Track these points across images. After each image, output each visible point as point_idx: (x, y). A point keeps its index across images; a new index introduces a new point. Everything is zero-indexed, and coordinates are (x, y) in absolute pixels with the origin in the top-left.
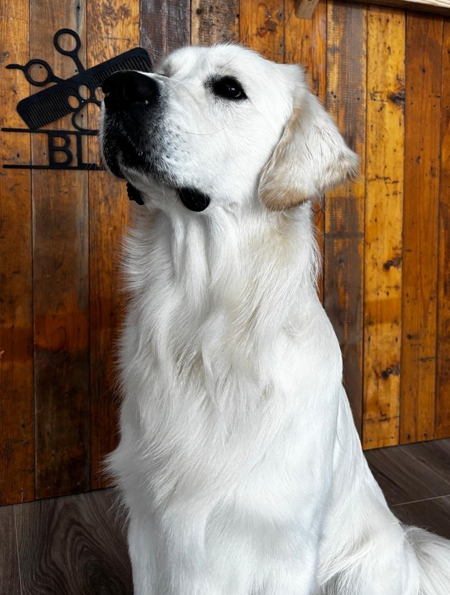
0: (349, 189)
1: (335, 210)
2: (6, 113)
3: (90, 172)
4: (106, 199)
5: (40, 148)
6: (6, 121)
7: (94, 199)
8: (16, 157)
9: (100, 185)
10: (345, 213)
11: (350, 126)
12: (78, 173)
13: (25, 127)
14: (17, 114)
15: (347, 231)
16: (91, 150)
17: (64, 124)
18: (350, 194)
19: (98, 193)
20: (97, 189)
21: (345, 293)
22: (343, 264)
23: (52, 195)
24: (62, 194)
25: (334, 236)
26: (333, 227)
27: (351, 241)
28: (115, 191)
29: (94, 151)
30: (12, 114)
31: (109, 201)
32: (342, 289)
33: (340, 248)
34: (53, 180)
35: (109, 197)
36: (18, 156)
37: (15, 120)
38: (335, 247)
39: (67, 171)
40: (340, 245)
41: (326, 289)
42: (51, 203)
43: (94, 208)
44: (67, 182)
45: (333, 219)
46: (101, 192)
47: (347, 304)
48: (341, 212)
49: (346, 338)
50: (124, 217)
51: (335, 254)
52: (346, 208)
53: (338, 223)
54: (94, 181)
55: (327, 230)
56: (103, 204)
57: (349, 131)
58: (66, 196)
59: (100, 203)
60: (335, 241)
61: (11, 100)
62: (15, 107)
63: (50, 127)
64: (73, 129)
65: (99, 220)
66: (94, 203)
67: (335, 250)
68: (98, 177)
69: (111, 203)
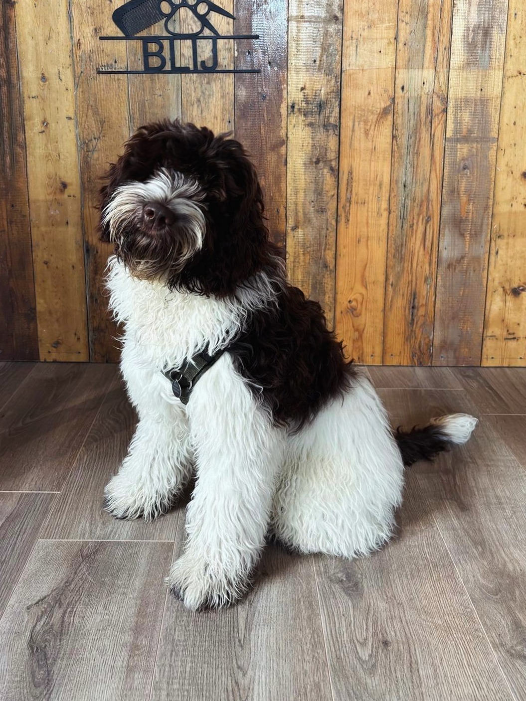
0: (480, 88)
1: (460, 112)
2: (103, 22)
3: (183, 75)
4: (199, 101)
5: (135, 55)
6: (104, 29)
7: (187, 101)
8: (114, 63)
9: (192, 87)
10: (474, 114)
11: (487, 15)
12: (171, 76)
13: (121, 34)
14: (113, 23)
15: (475, 135)
16: (183, 55)
17: (157, 29)
18: (481, 94)
19: (191, 96)
20: (189, 92)
21: (469, 203)
22: (468, 172)
23: (148, 97)
24: (156, 96)
25: (458, 140)
26: (456, 131)
27: (479, 146)
28: (207, 93)
29: (186, 54)
30: (109, 23)
31: (202, 103)
32: (464, 198)
33: (465, 154)
34: (148, 83)
35: (202, 99)
36: (116, 62)
37: (112, 29)
38: (458, 152)
39: (161, 75)
40: (465, 150)
41: (445, 197)
42: (146, 104)
43: (187, 110)
44: (161, 85)
45: (457, 122)
46: (193, 94)
47: (471, 214)
48: (468, 114)
49: (467, 250)
50: (217, 119)
51: (458, 160)
52: (475, 110)
53: (464, 126)
54: (187, 84)
55: (449, 134)
56: (196, 105)
57: (484, 22)
58: (160, 98)
59: (192, 105)
60: (459, 146)
61: (107, 9)
62: (111, 17)
63: (144, 33)
64: (165, 34)
66: (187, 106)
67: (458, 155)
68: (190, 80)
69: (203, 105)
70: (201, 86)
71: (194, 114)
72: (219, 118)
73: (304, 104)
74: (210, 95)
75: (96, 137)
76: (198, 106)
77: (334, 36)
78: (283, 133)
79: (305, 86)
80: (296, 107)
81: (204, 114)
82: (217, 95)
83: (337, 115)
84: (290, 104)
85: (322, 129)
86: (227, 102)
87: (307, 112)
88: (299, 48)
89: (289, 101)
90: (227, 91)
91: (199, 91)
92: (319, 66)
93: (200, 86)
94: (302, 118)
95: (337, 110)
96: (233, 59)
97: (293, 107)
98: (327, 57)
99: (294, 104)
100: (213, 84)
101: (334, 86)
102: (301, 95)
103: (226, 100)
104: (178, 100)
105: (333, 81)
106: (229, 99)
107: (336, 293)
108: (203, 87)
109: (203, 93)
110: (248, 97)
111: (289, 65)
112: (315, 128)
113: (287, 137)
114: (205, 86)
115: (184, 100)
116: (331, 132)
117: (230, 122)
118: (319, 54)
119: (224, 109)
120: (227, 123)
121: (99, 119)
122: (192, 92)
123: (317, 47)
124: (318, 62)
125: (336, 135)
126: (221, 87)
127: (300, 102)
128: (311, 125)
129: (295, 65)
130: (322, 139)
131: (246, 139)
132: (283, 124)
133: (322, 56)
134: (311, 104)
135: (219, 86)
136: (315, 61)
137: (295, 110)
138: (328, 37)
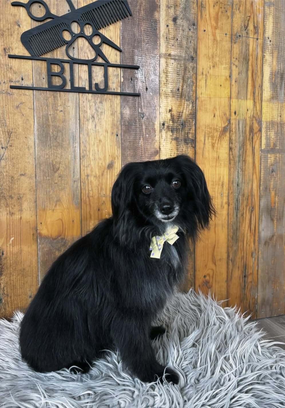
0: (280, 115)
1: (269, 132)
2: (12, 44)
3: (81, 94)
4: (93, 117)
5: (40, 74)
6: (12, 50)
7: (84, 117)
8: (21, 80)
9: (88, 106)
10: (277, 133)
11: (282, 65)
12: (71, 95)
13: (27, 54)
14: (21, 44)
15: (278, 148)
16: (81, 78)
17: (59, 54)
18: (280, 119)
19: (87, 112)
20: (85, 109)
21: (276, 196)
22: (274, 173)
23: (51, 112)
24: (58, 112)
25: (268, 152)
26: (267, 145)
27: (280, 156)
28: (100, 111)
29: (83, 77)
30: (17, 44)
31: (96, 119)
32: (273, 193)
33: (272, 161)
34: (51, 100)
35: (95, 116)
36: (22, 79)
37: (21, 50)
38: (269, 160)
39: (62, 93)
40: (273, 159)
41: (262, 192)
42: (50, 118)
43: (83, 124)
44: (62, 102)
45: (268, 139)
46: (89, 111)
47: (277, 204)
48: (273, 133)
49: (275, 230)
50: (108, 133)
51: (268, 166)
52: (278, 130)
53: (272, 142)
54: (84, 102)
55: (263, 147)
56: (91, 121)
57: (281, 70)
58: (62, 113)
59: (88, 120)
60: (269, 156)
61: (16, 32)
62: (19, 39)
63: (48, 56)
64: (66, 58)
65: (88, 134)
66: (83, 121)
67: (269, 162)
68: (86, 99)
69: (96, 120)
70: (95, 105)
71: (90, 127)
72: (109, 132)
73: (171, 123)
74: (102, 112)
75: (4, 146)
76: (93, 121)
77: (191, 72)
78: (157, 145)
79: (172, 108)
80: (166, 125)
81: (97, 128)
82: (108, 113)
83: (194, 132)
84: (162, 123)
85: (183, 142)
86: (116, 119)
87: (174, 129)
88: (167, 79)
89: (161, 120)
90: (116, 109)
91: (93, 108)
92: (182, 93)
93: (94, 104)
94: (170, 133)
95: (194, 128)
96: (119, 84)
97: (164, 124)
98: (186, 87)
99: (164, 122)
100: (104, 103)
101: (191, 110)
102: (169, 116)
103: (114, 117)
104: (76, 116)
105: (191, 105)
106: (117, 116)
107: (195, 271)
108: (97, 106)
109: (96, 110)
110: (131, 115)
111: (161, 91)
112: (179, 142)
113: (160, 149)
114: (98, 104)
115: (82, 116)
116: (189, 145)
117: (117, 135)
118: (181, 84)
119: (113, 125)
120: (116, 136)
121: (6, 130)
122: (88, 109)
123: (180, 79)
124: (180, 90)
125: (193, 147)
126: (111, 106)
127: (168, 121)
128: (176, 139)
129: (165, 92)
130: (184, 150)
131: (130, 150)
132: (157, 138)
133: (183, 86)
134: (176, 122)
135: (109, 105)
136: (178, 89)
137: (165, 127)
138: (187, 71)
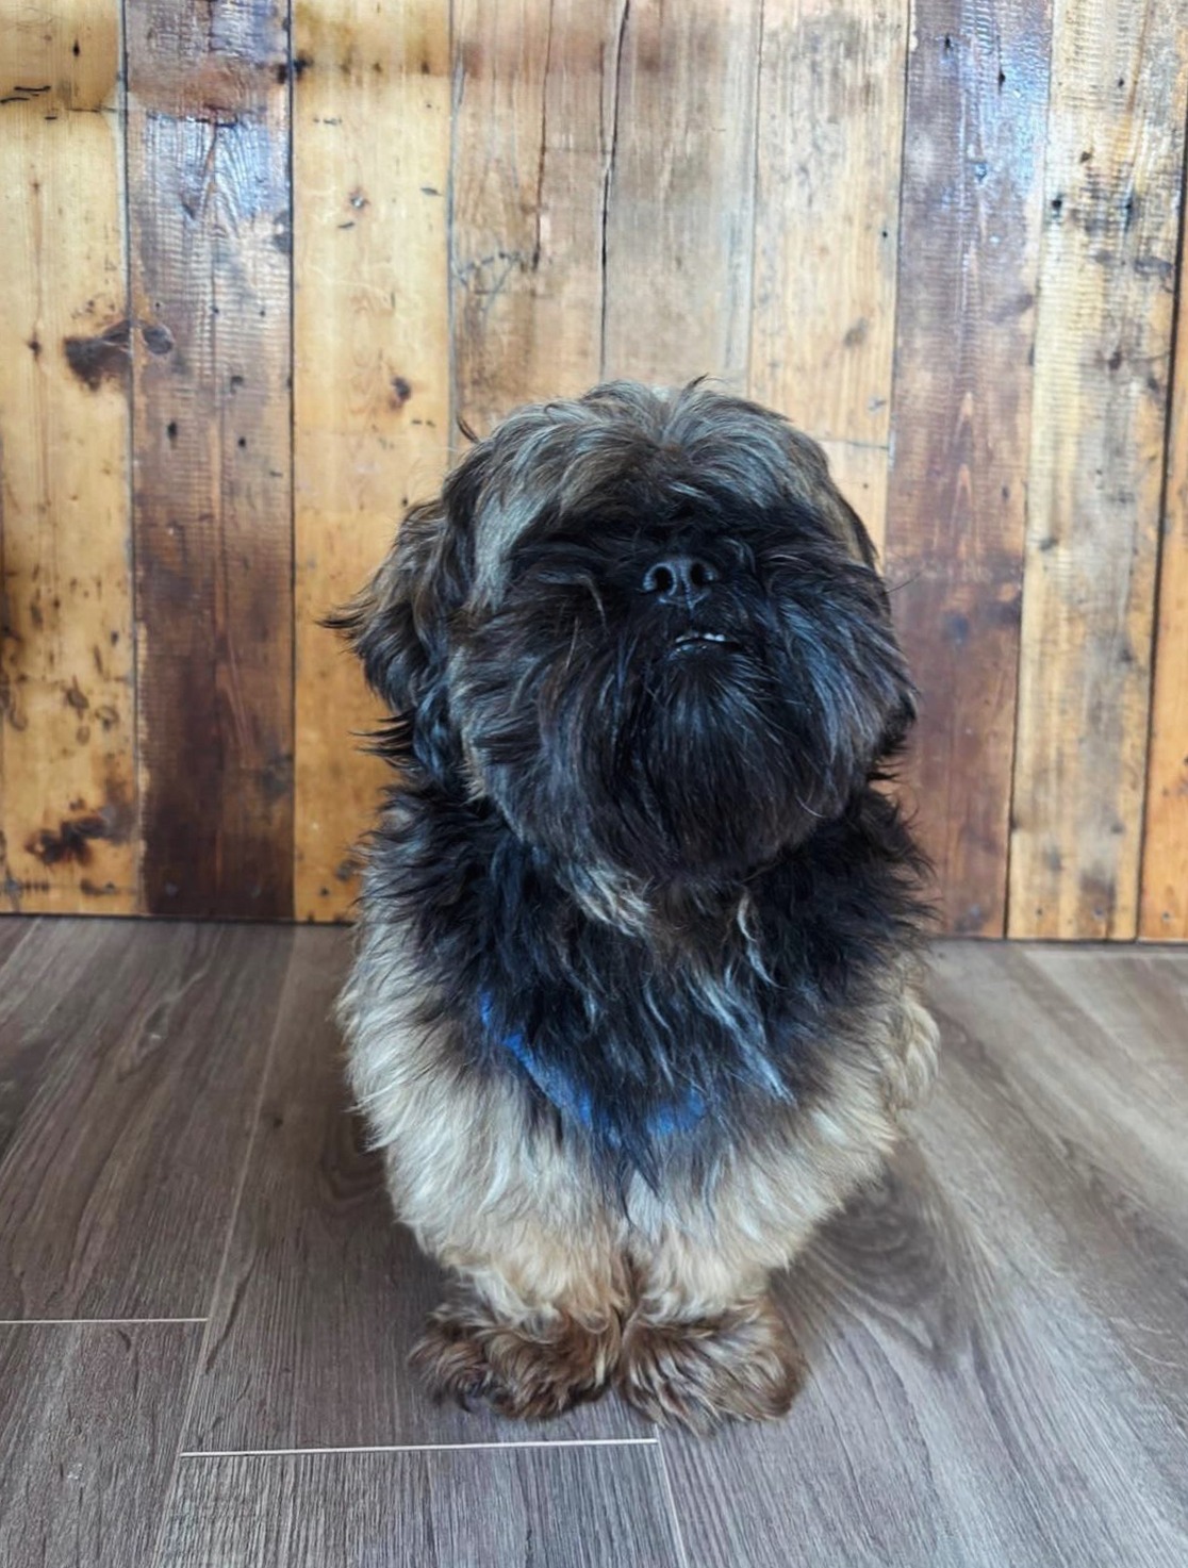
70: (814, 128)
71: (790, 203)
72: (856, 222)
73: (1086, 199)
74: (834, 155)
75: (506, 250)
76: (801, 184)
77: (1172, 20)
78: (1027, 275)
79: (1092, 149)
80: (1067, 205)
81: (816, 207)
82: (855, 157)
83: (1174, 236)
84: (1052, 197)
85: (1128, 269)
86: (882, 178)
87: (1095, 221)
88: (1081, 43)
89: (1048, 188)
90: (884, 147)
91: (805, 140)
92: (1132, 97)
93: (808, 126)
94: (1080, 236)
95: (1173, 220)
96: (903, 58)
97: (1057, 204)
98: (1153, 75)
99: (1060, 195)
100: (845, 121)
101: (1169, 157)
102: (1079, 173)
103: (879, 172)
104: (745, 163)
105: (1167, 140)
106: (888, 169)
108: (819, 131)
109: (816, 146)
110: (939, 168)
111: (1054, 87)
112: (1112, 267)
113: (1039, 288)
114: (824, 127)
115: (764, 163)
116: (1155, 281)
117: (885, 235)
118: (1131, 64)
119: (874, 198)
120: (879, 237)
121: (517, 200)
122: (788, 141)
123: (1127, 44)
124: (1128, 84)
125: (1168, 291)
126: (869, 134)
127: (1077, 191)
128: (1103, 258)
129: (1068, 89)
130: (1130, 300)
131: (926, 285)
132: (1031, 249)
133: (1138, 71)
134: (1106, 199)
135: (863, 131)
136: (1121, 83)
137: (1064, 213)
138: (1157, 19)
